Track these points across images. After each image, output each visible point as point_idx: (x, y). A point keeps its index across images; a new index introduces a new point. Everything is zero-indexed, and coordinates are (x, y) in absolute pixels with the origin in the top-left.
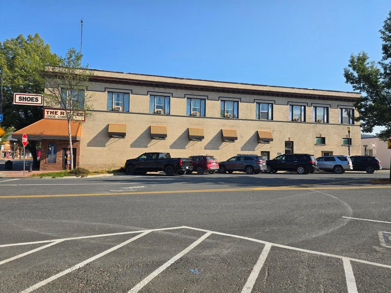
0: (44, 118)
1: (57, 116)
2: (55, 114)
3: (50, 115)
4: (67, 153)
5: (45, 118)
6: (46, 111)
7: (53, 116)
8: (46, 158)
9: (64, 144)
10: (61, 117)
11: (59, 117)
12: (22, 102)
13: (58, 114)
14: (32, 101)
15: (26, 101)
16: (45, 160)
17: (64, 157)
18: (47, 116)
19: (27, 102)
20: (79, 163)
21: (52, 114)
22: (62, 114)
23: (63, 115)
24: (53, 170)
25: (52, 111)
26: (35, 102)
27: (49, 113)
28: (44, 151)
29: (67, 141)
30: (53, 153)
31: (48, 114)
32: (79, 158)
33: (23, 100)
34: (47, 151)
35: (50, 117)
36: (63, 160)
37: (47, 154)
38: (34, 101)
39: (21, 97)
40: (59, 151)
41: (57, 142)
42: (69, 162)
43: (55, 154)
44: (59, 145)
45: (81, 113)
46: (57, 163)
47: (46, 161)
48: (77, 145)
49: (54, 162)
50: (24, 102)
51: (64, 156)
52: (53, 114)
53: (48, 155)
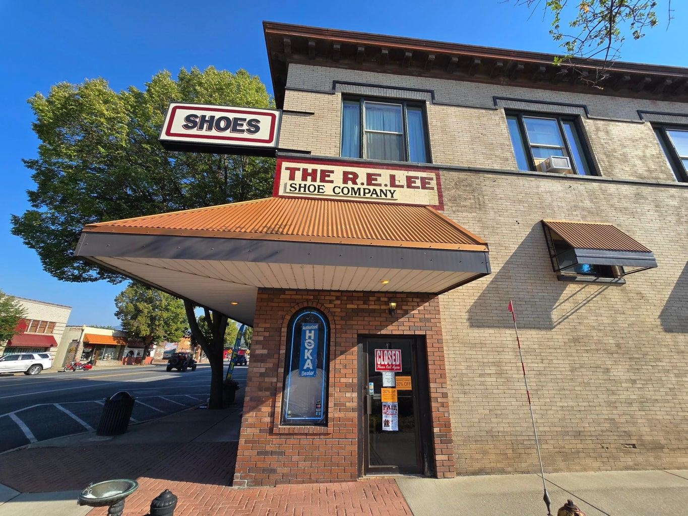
0: (276, 194)
1: (328, 189)
2: (323, 180)
3: (303, 183)
4: (379, 361)
5: (281, 193)
6: (287, 169)
7: (312, 188)
8: (274, 392)
9: (363, 310)
10: (346, 191)
11: (337, 190)
12: (194, 131)
13: (332, 182)
14: (235, 130)
15: (210, 128)
16: (266, 409)
17: (366, 389)
18: (289, 187)
19: (214, 132)
20: (447, 425)
21: (309, 178)
22: (350, 182)
23: (355, 183)
24: (311, 481)
25: (310, 167)
26: (246, 135)
27: (299, 175)
28: (265, 352)
29: (379, 299)
30: (309, 365)
31: (292, 177)
32: (445, 395)
33: (201, 128)
34: (283, 352)
35: (302, 189)
36: (363, 399)
37: (281, 370)
38: (243, 131)
39: (196, 116)
40: (342, 353)
41: (331, 302)
42: (390, 418)
43: (318, 371)
44: (342, 318)
45: (423, 179)
46: (330, 429)
47: (272, 415)
48: (429, 320)
49: (316, 423)
50: (204, 132)
51: (366, 384)
52: (314, 180)
53: (286, 373)
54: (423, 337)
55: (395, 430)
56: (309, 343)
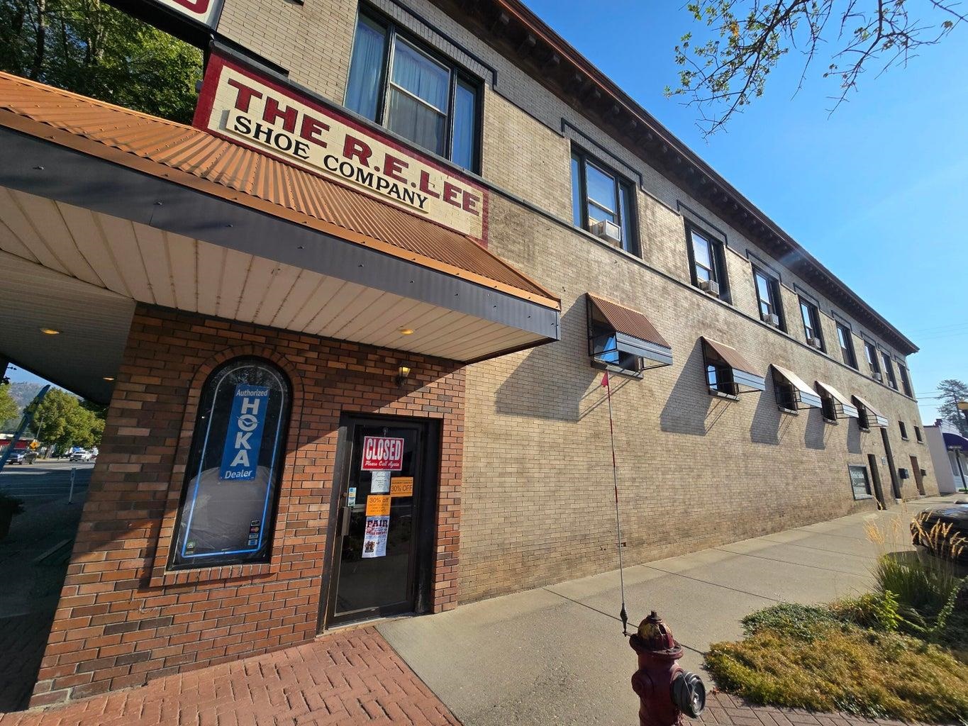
0: (203, 125)
1: (315, 155)
2: (306, 133)
3: (266, 126)
4: (369, 455)
5: (214, 124)
6: (232, 82)
7: (283, 142)
8: (158, 511)
9: (357, 374)
10: (347, 170)
11: (331, 162)
13: (324, 145)
16: (135, 544)
17: (344, 498)
18: (232, 123)
20: (455, 541)
21: (280, 121)
22: (356, 158)
23: (364, 162)
25: (284, 102)
27: (257, 107)
28: (145, 432)
30: (242, 458)
31: (243, 104)
32: (457, 502)
34: (187, 433)
35: (263, 137)
36: (338, 513)
37: (181, 469)
40: (310, 440)
41: (299, 352)
42: (375, 540)
44: (317, 383)
45: (466, 195)
46: (275, 564)
47: (151, 553)
49: (245, 560)
51: (345, 490)
52: (289, 126)
53: (191, 473)
54: (439, 422)
55: (382, 555)
56: (248, 420)
